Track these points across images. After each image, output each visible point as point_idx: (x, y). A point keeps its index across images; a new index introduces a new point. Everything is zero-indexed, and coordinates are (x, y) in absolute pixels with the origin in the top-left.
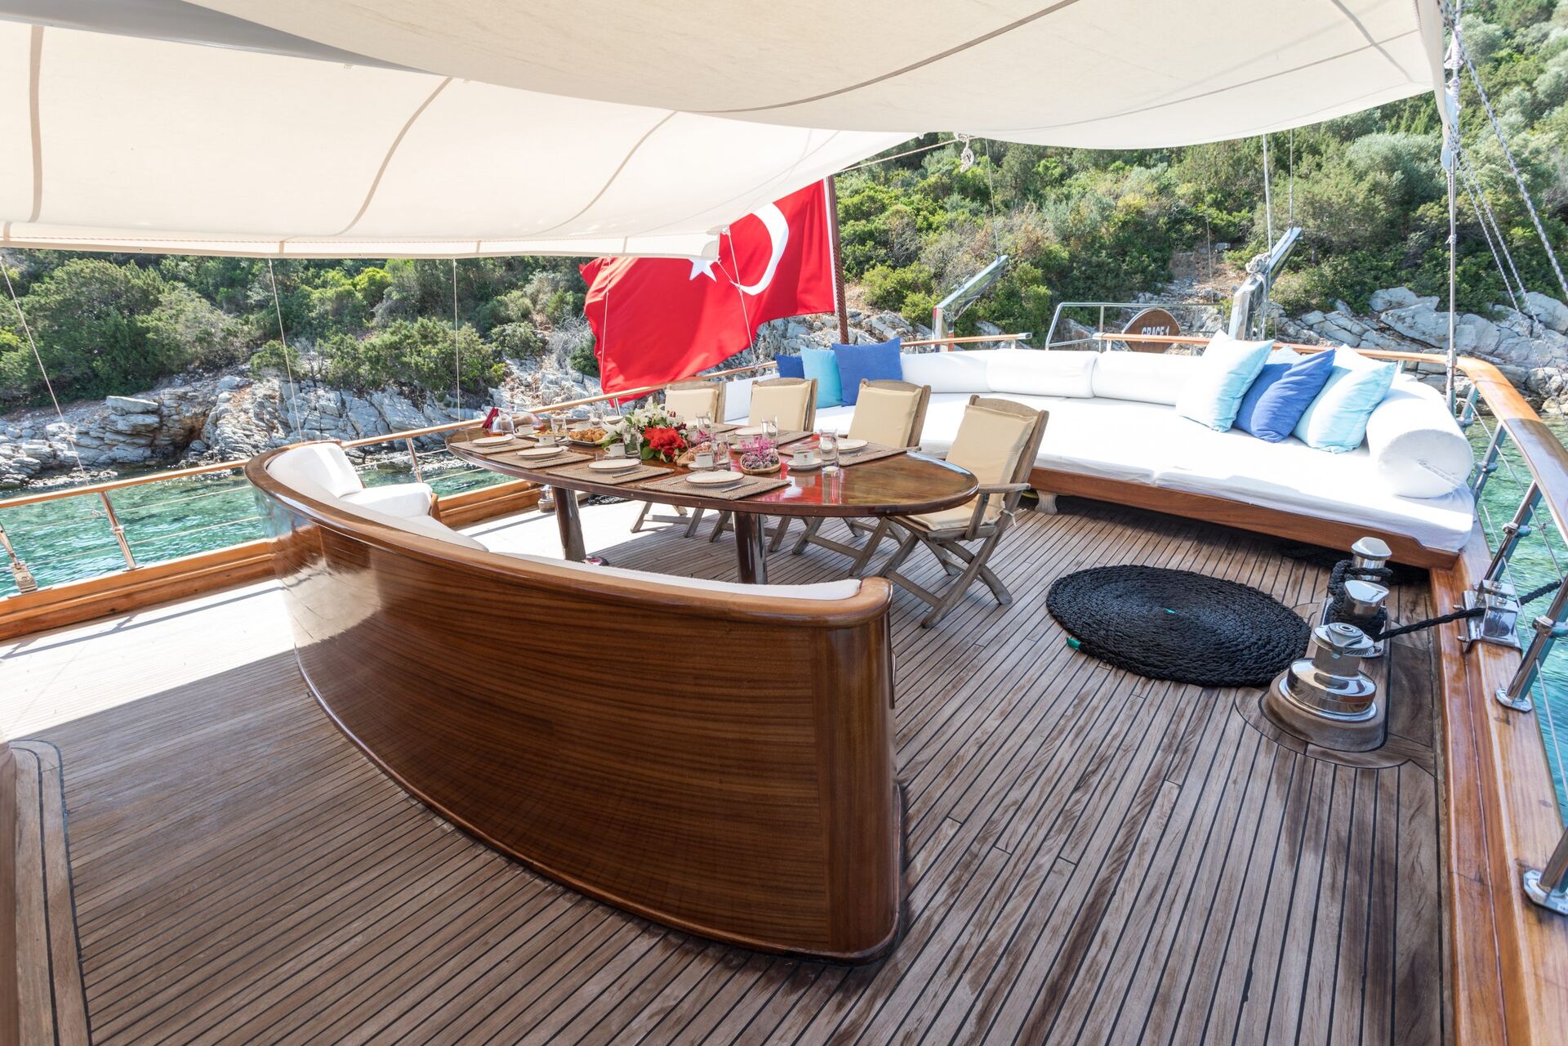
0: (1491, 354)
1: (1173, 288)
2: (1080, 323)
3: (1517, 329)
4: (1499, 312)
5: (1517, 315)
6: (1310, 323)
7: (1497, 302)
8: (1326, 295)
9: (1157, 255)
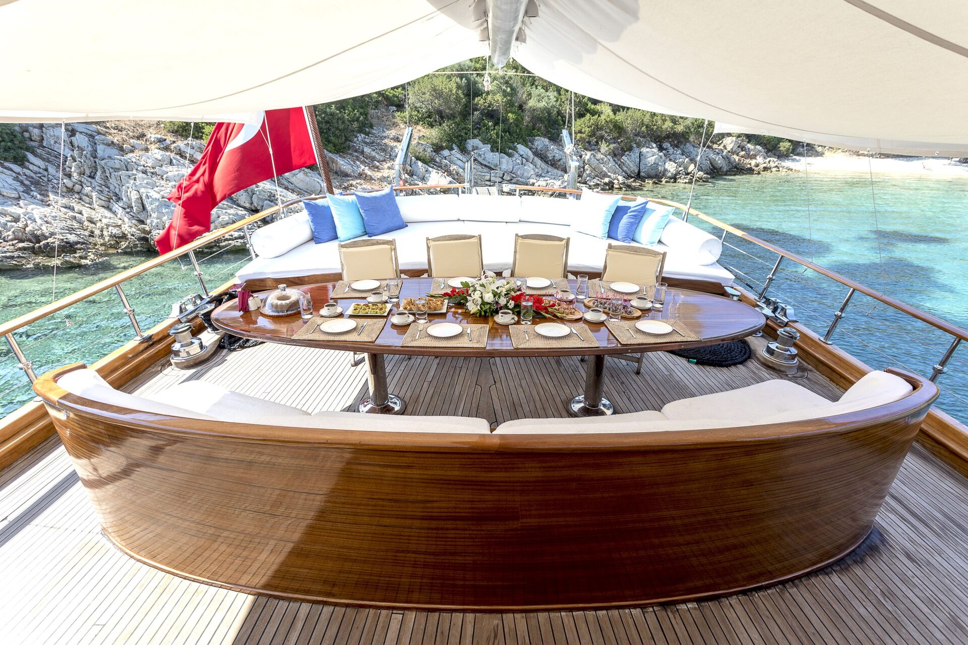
0: (511, 172)
1: (374, 132)
2: (330, 152)
3: (518, 161)
4: (511, 153)
5: (516, 155)
6: (445, 156)
7: (510, 148)
8: (448, 141)
9: (361, 110)
